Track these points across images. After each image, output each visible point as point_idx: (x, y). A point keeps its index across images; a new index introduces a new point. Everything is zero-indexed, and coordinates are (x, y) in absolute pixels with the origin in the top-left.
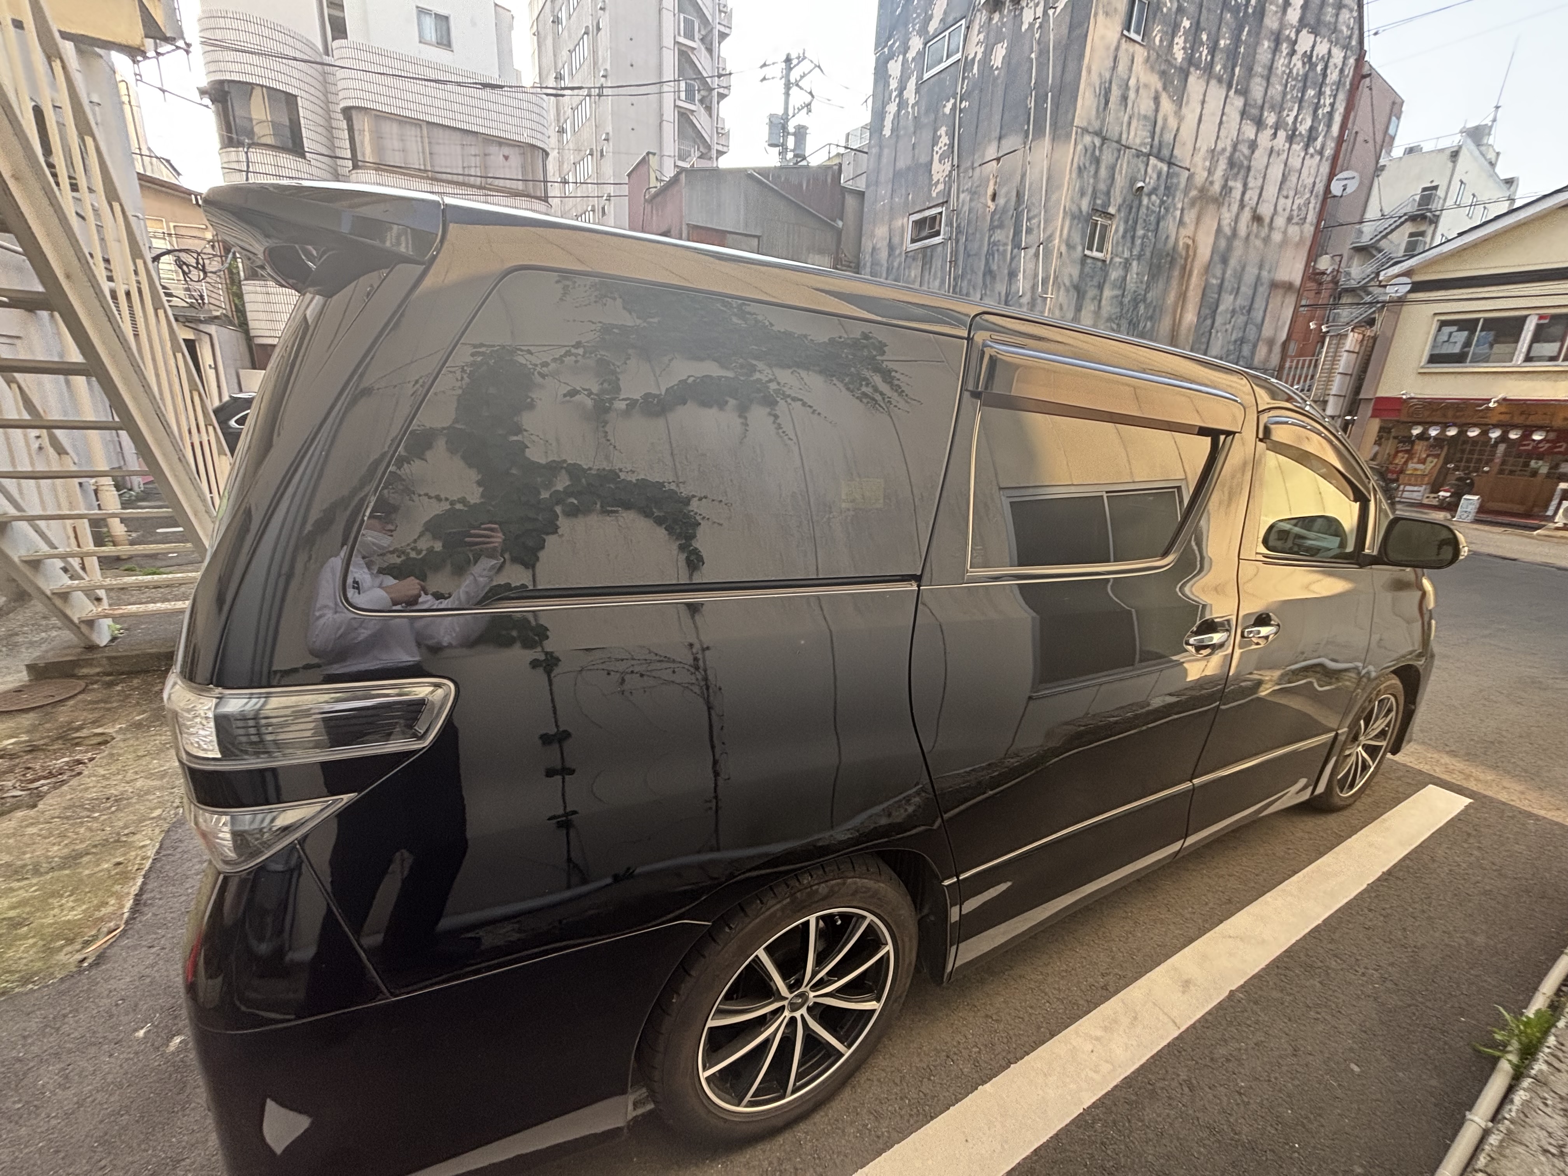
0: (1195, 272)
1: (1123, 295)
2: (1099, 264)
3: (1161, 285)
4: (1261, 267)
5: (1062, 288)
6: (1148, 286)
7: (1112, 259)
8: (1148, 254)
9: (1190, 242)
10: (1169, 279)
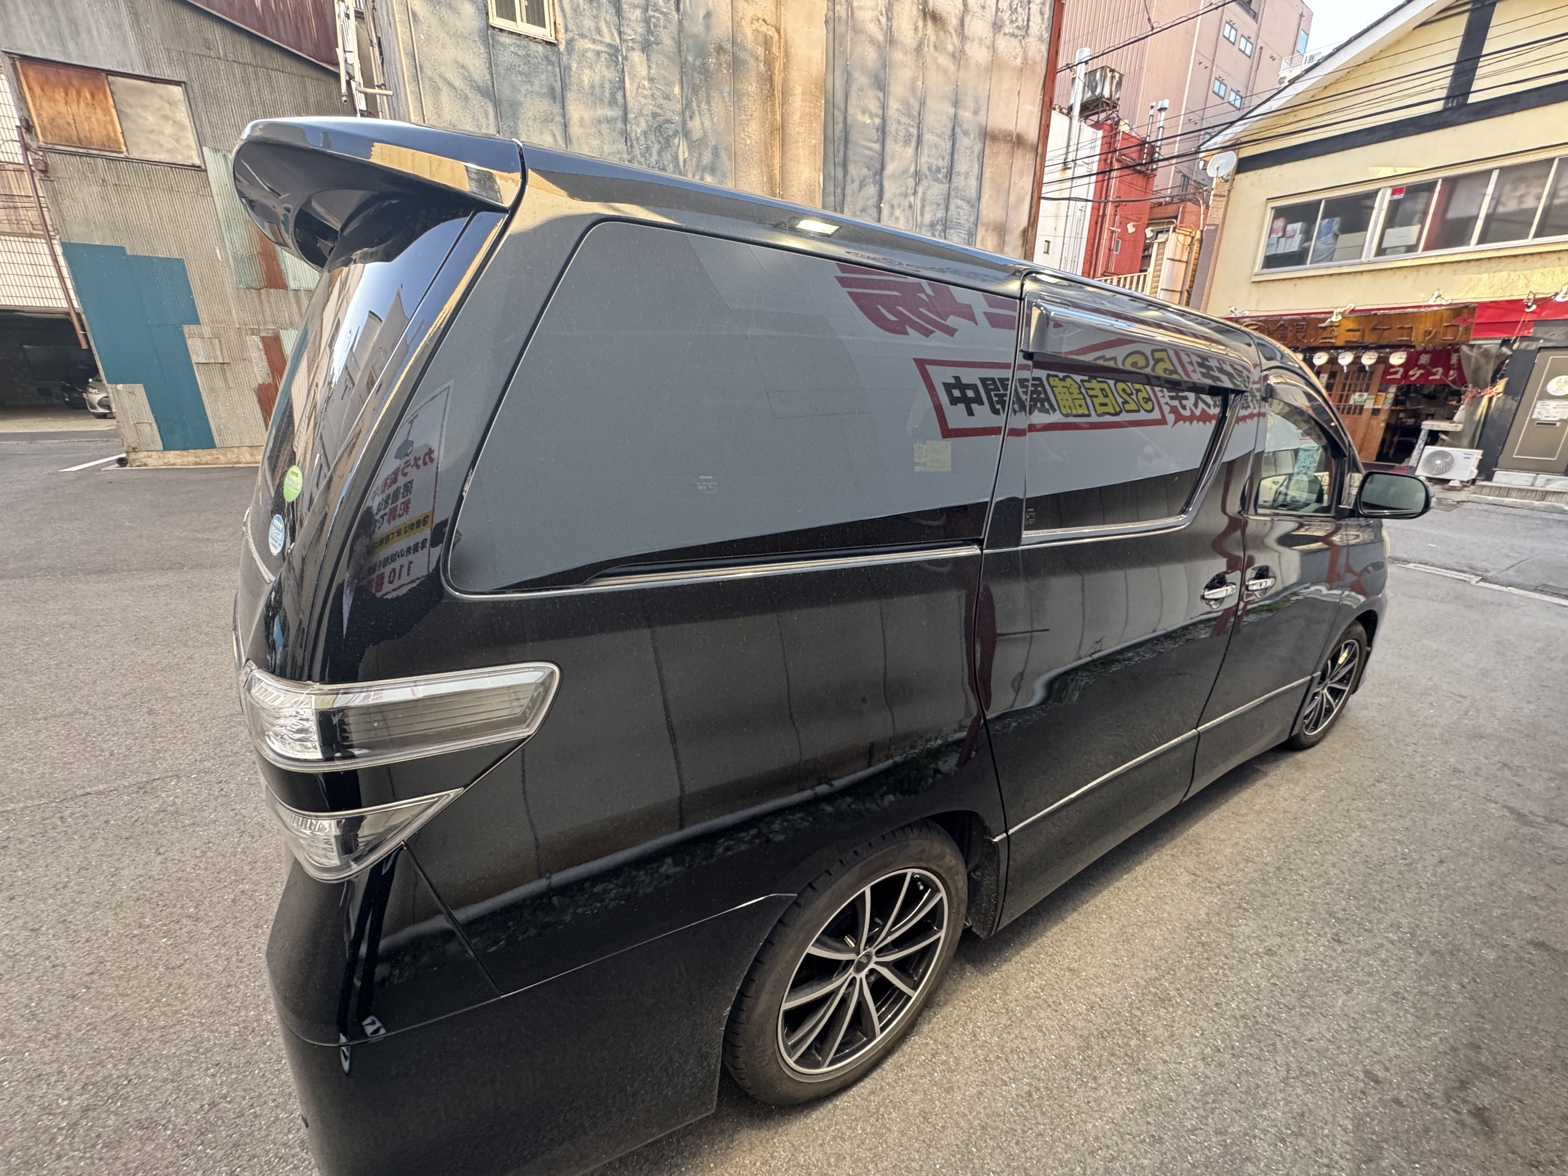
0: (798, 90)
1: (625, 120)
2: (540, 48)
3: (719, 106)
4: (956, 104)
5: (445, 91)
6: (687, 105)
7: (570, 42)
8: (668, 41)
9: (772, 32)
10: (737, 96)
